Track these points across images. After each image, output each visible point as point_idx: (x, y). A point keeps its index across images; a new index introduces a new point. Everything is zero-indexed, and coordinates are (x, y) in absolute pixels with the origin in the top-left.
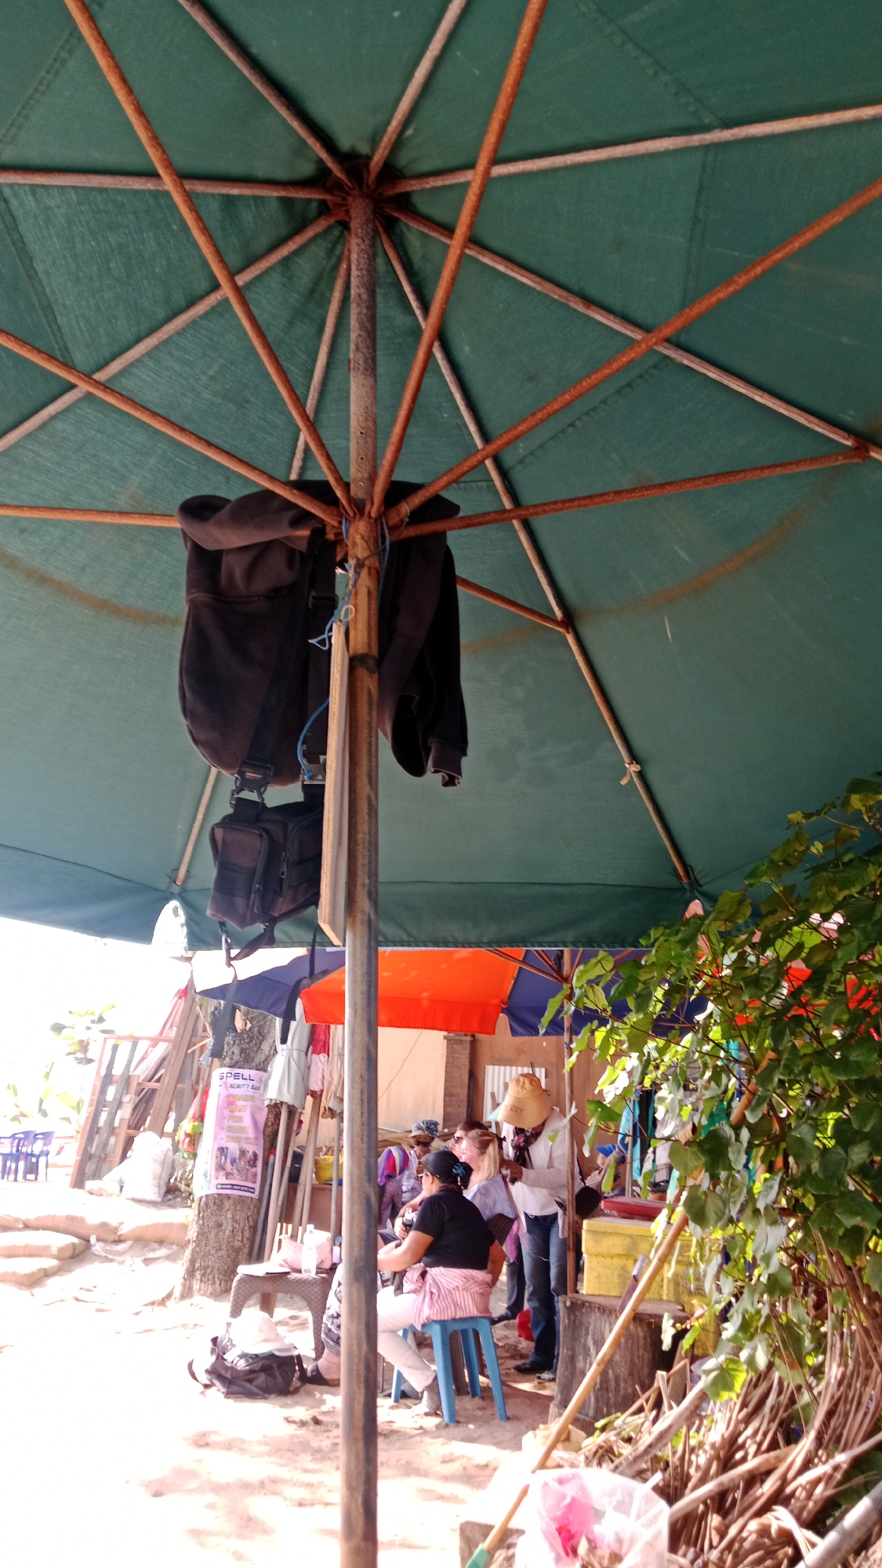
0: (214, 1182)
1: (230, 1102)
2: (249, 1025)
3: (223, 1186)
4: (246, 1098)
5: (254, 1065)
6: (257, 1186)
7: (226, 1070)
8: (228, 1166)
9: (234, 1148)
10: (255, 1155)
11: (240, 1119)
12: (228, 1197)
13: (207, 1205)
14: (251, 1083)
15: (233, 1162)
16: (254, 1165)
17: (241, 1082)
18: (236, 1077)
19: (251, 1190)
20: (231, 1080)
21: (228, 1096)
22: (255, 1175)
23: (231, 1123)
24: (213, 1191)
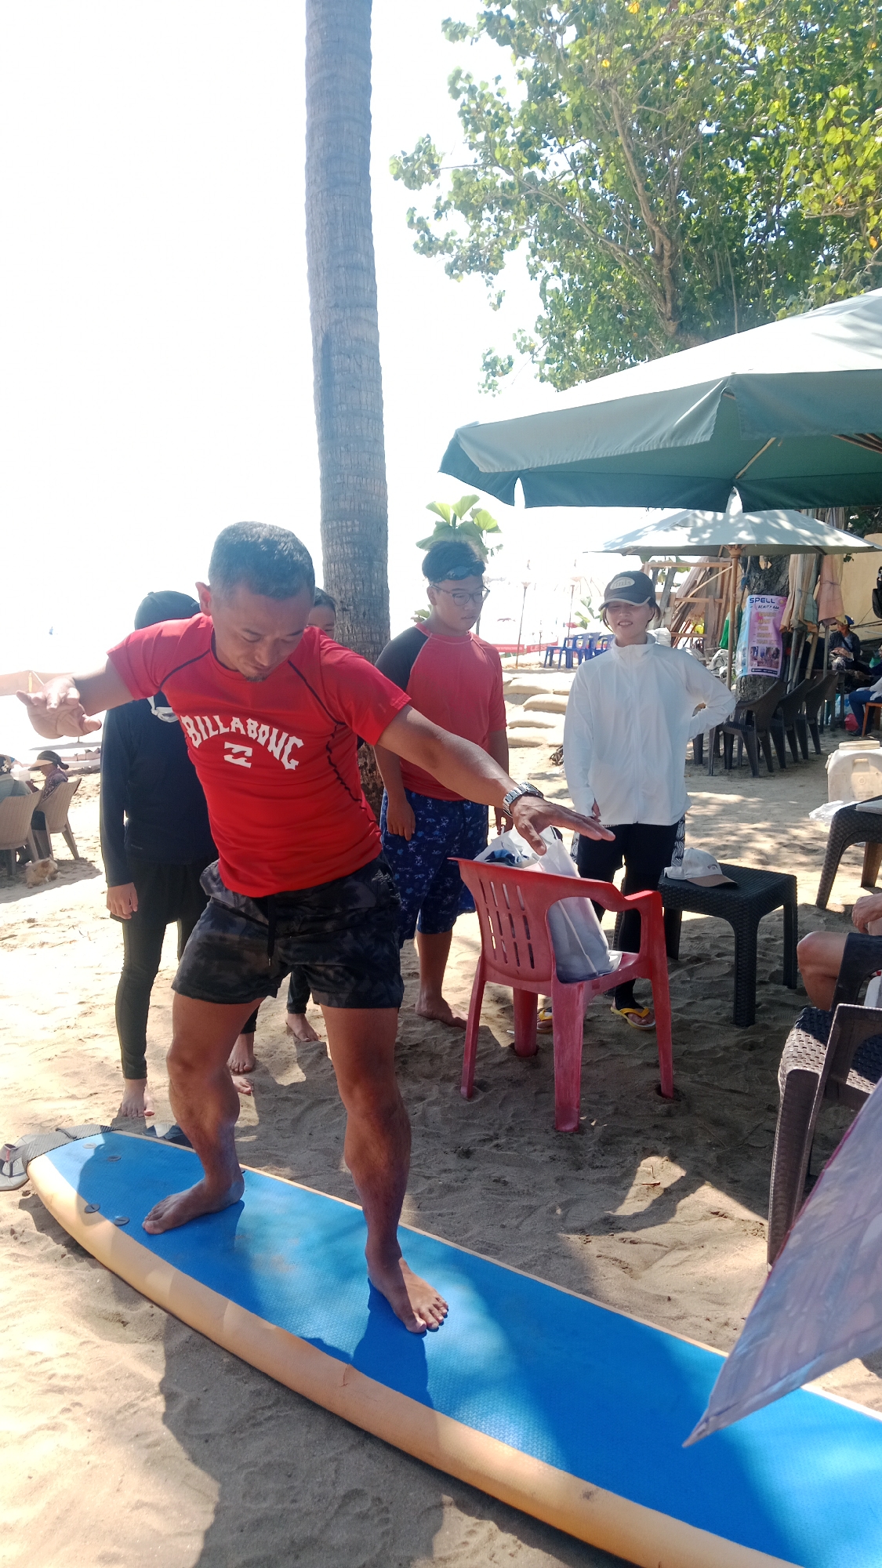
0: (750, 668)
1: (759, 617)
2: (769, 565)
3: (756, 670)
4: (769, 615)
5: (774, 592)
6: (779, 670)
7: (755, 596)
8: (759, 657)
9: (762, 647)
10: (777, 650)
11: (766, 628)
12: (760, 677)
13: (746, 681)
14: (773, 605)
15: (762, 655)
16: (777, 657)
17: (766, 604)
18: (762, 601)
19: (773, 672)
20: (759, 603)
21: (758, 614)
22: (778, 663)
23: (760, 631)
24: (749, 673)
